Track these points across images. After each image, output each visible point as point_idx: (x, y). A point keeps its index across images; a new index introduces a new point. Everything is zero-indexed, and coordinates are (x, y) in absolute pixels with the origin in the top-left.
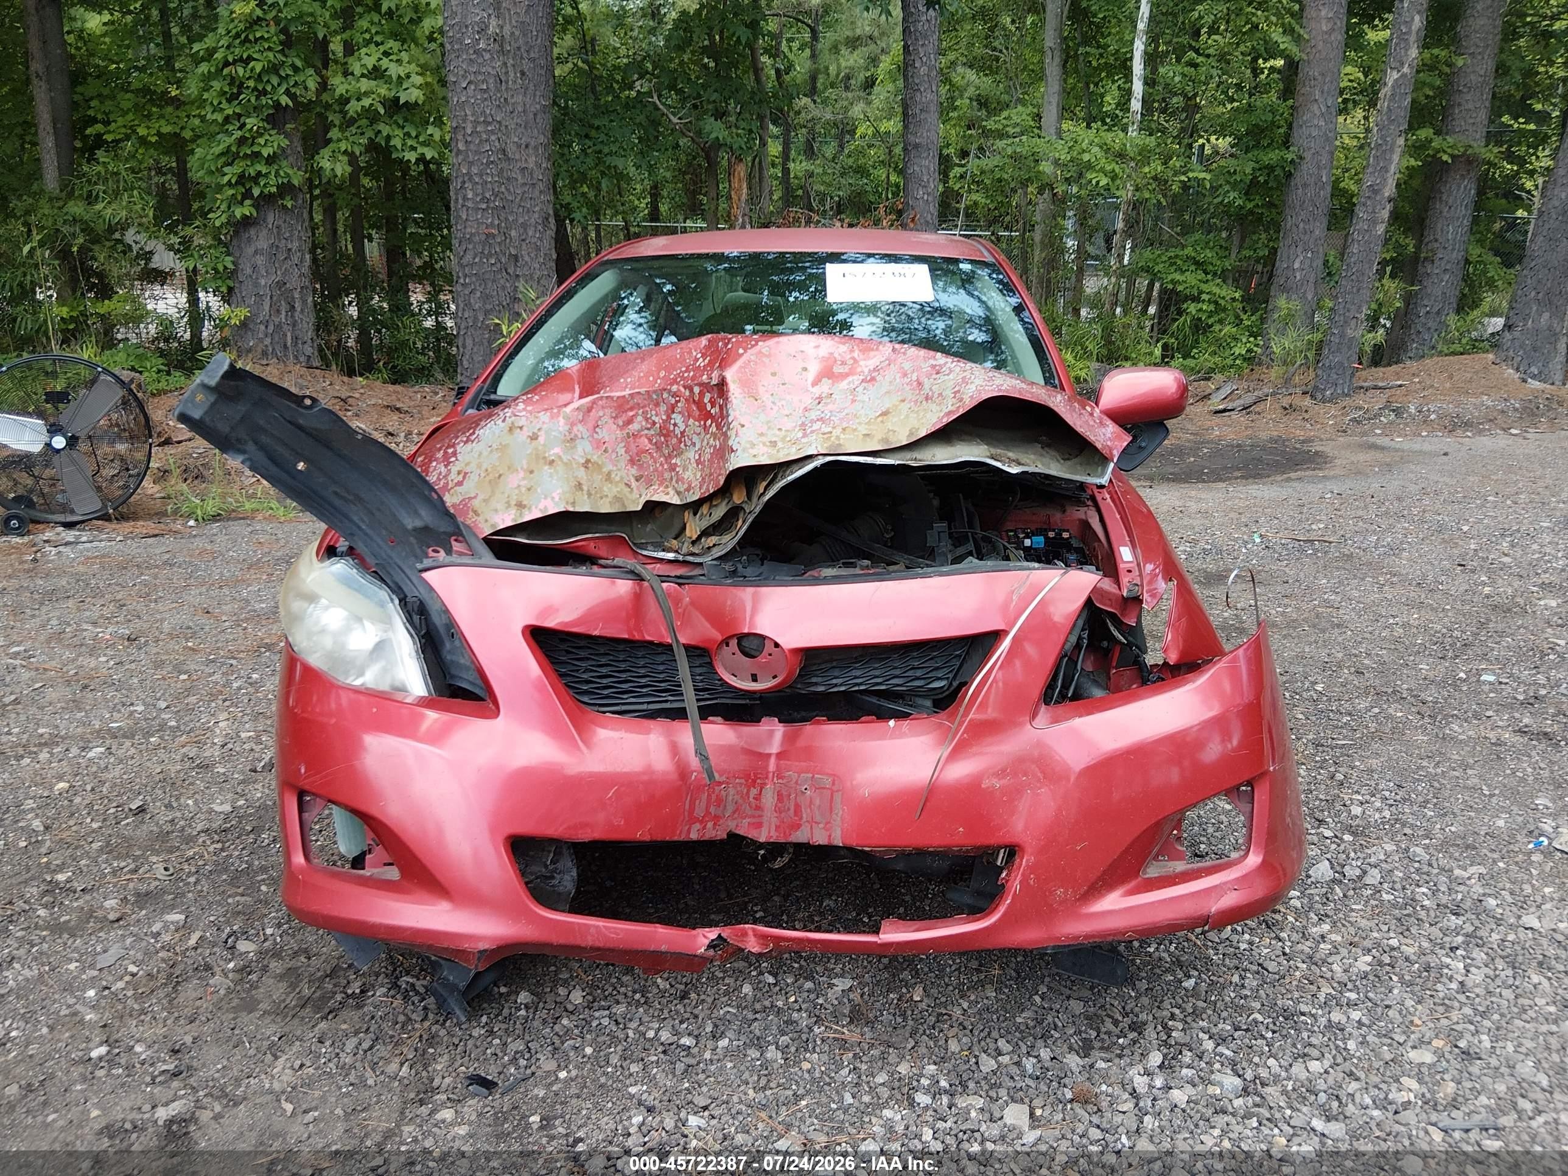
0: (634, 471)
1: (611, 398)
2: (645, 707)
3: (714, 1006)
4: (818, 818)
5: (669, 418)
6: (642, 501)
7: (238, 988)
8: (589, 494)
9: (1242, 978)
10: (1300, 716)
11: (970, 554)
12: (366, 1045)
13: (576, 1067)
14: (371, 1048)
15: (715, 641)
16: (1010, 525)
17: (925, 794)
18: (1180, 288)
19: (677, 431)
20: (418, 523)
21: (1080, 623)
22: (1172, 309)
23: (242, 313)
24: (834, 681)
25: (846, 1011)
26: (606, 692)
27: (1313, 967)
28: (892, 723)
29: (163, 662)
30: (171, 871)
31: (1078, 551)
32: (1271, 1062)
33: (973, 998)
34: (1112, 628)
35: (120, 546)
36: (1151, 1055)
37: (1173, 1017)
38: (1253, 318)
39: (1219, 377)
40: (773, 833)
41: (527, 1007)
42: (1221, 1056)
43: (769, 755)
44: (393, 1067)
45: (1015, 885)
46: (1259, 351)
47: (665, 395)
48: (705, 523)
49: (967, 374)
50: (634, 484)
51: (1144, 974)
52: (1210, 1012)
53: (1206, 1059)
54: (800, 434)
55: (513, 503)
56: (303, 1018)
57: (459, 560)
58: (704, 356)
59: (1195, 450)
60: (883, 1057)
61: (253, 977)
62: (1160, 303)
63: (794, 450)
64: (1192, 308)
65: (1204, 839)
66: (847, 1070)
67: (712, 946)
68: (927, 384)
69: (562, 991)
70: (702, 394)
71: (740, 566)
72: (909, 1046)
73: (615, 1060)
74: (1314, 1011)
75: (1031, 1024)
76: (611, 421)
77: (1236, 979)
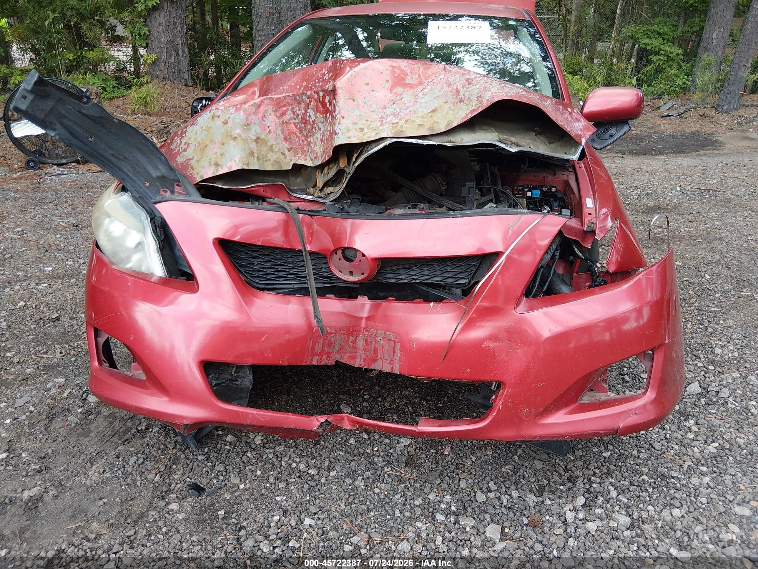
0: (287, 145)
1: (273, 98)
2: (292, 286)
3: (331, 451)
4: (386, 357)
5: (306, 111)
6: (292, 164)
7: (83, 423)
8: (258, 159)
9: (639, 452)
10: (692, 292)
11: (491, 201)
12: (140, 461)
13: (251, 482)
14: (143, 463)
15: (328, 250)
16: (520, 183)
17: (447, 348)
18: (649, 47)
19: (311, 121)
20: (159, 174)
21: (554, 247)
22: (644, 59)
23: (154, 56)
24: (401, 277)
25: (404, 460)
26: (269, 277)
27: (682, 448)
28: (432, 304)
29: (88, 238)
30: (63, 354)
31: (560, 199)
32: (650, 508)
33: (479, 455)
34: (576, 249)
35: (81, 176)
36: (579, 498)
37: (594, 475)
38: (688, 65)
39: (666, 97)
40: (362, 363)
41: (230, 444)
42: (620, 501)
43: (362, 318)
44: (151, 476)
45: (500, 404)
46: (689, 83)
47: (304, 97)
48: (326, 179)
49: (488, 85)
50: (287, 153)
51: (580, 446)
52: (617, 473)
53: (611, 502)
54: (379, 124)
55: (213, 163)
56: (112, 442)
57: (178, 198)
58: (329, 73)
59: (649, 137)
60: (422, 488)
61: (92, 417)
62: (637, 56)
63: (374, 134)
64: (654, 58)
65: (626, 365)
66: (399, 495)
67: (321, 425)
68: (462, 91)
69: (251, 435)
70: (324, 97)
71: (346, 206)
72: (437, 483)
73: (271, 479)
74: (679, 476)
75: (510, 473)
76: (273, 113)
77: (635, 452)
